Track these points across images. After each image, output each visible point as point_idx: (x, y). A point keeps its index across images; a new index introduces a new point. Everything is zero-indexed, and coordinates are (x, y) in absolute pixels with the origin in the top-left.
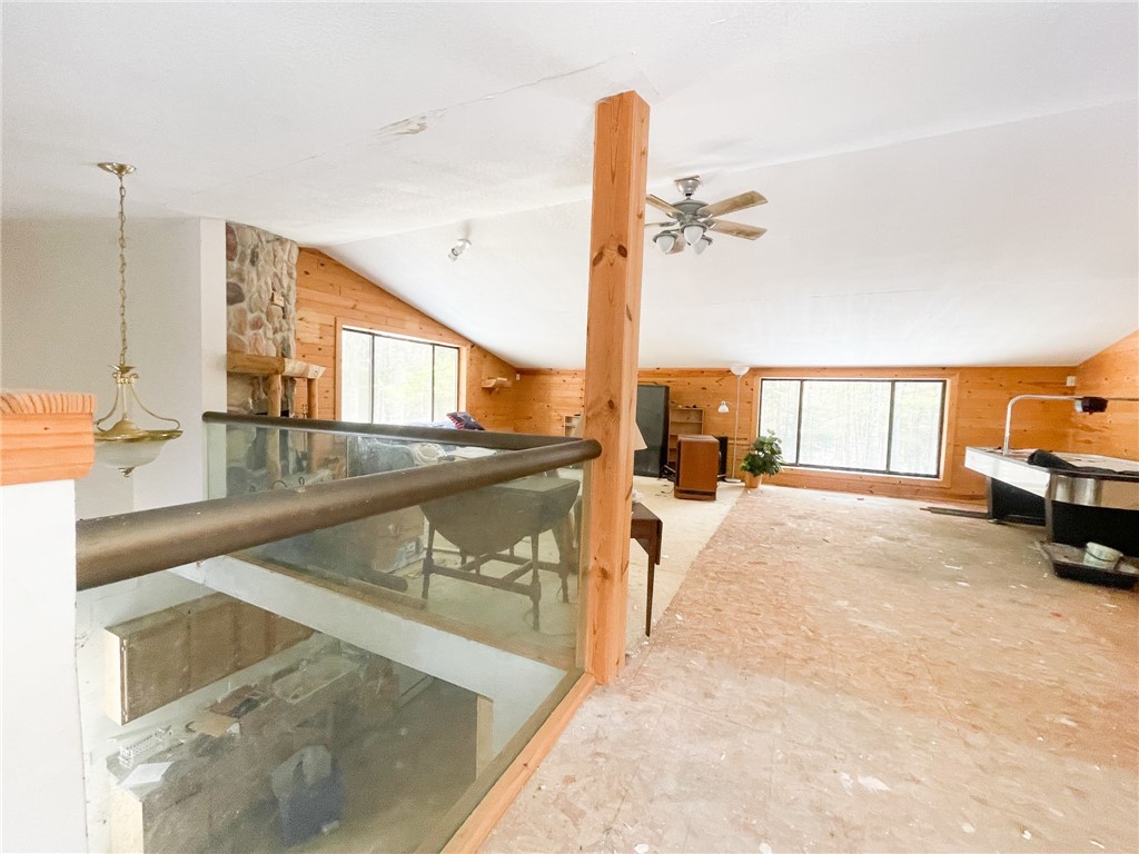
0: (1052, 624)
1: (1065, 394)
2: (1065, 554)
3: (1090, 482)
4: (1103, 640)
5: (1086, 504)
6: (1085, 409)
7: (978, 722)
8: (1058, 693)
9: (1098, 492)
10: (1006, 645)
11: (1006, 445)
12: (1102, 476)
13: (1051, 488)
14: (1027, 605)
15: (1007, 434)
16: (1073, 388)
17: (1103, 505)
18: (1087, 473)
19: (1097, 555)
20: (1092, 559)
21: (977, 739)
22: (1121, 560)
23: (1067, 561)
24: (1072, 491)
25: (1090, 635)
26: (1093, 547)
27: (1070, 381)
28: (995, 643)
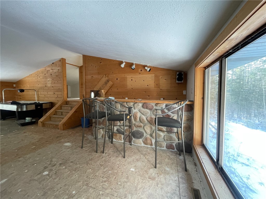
0: (25, 134)
1: (14, 88)
2: (22, 121)
3: (25, 106)
4: (34, 133)
5: (25, 110)
6: (20, 92)
7: (19, 156)
8: (30, 144)
9: (26, 108)
10: (18, 142)
11: (4, 101)
12: (27, 104)
13: (17, 109)
14: (19, 133)
15: (4, 98)
16: (15, 87)
17: (28, 110)
18: (24, 104)
19: (28, 119)
20: (27, 121)
21: (21, 159)
22: (32, 119)
23: (22, 123)
24: (22, 108)
25: (32, 133)
26: (27, 118)
27: (14, 86)
28: (16, 143)
